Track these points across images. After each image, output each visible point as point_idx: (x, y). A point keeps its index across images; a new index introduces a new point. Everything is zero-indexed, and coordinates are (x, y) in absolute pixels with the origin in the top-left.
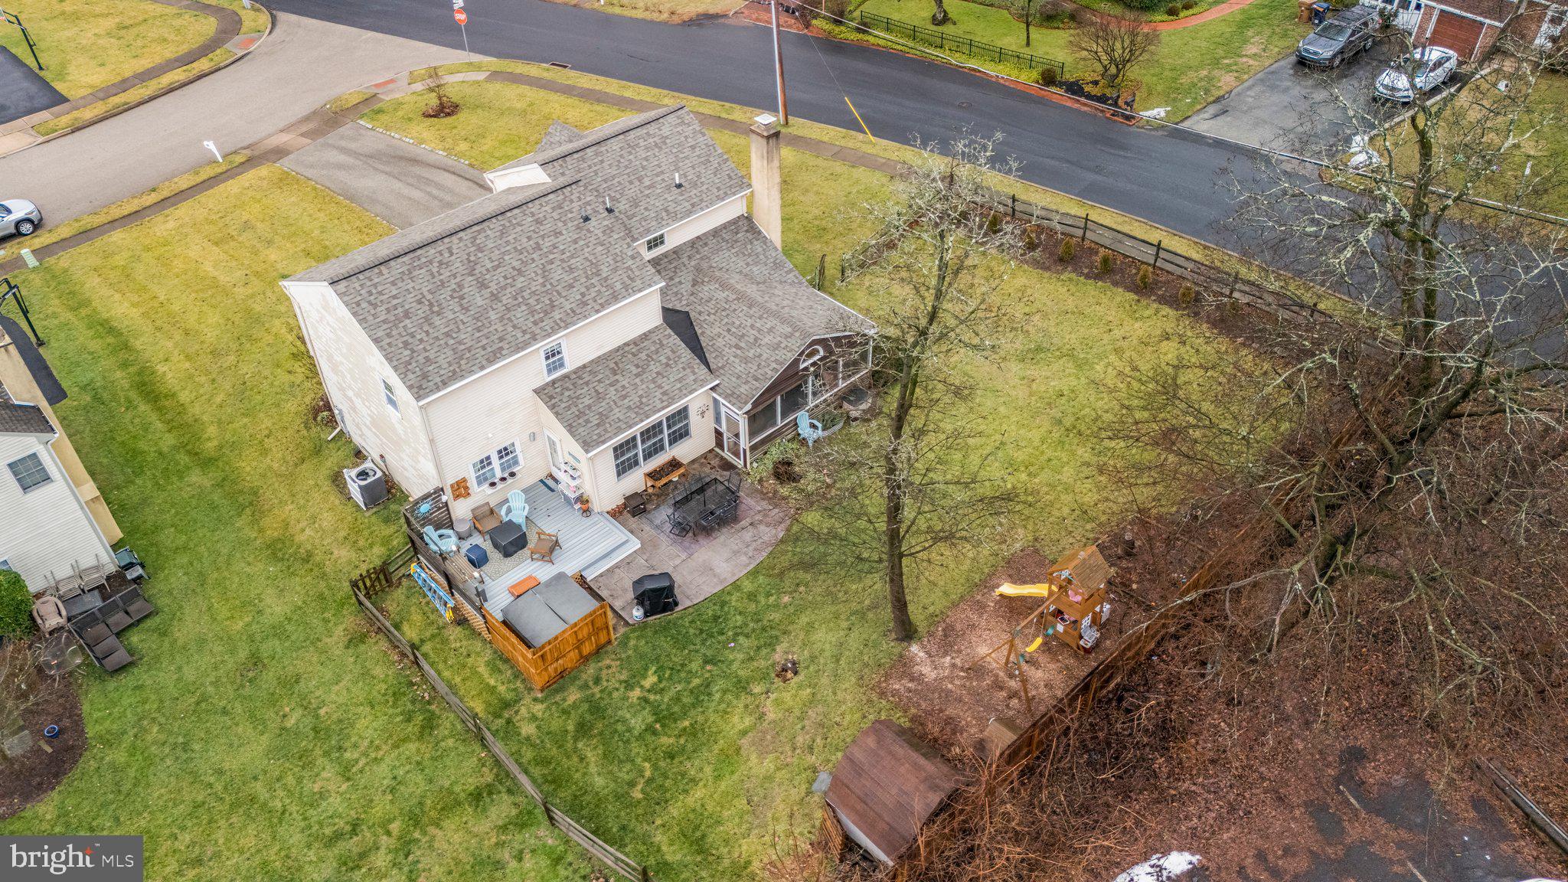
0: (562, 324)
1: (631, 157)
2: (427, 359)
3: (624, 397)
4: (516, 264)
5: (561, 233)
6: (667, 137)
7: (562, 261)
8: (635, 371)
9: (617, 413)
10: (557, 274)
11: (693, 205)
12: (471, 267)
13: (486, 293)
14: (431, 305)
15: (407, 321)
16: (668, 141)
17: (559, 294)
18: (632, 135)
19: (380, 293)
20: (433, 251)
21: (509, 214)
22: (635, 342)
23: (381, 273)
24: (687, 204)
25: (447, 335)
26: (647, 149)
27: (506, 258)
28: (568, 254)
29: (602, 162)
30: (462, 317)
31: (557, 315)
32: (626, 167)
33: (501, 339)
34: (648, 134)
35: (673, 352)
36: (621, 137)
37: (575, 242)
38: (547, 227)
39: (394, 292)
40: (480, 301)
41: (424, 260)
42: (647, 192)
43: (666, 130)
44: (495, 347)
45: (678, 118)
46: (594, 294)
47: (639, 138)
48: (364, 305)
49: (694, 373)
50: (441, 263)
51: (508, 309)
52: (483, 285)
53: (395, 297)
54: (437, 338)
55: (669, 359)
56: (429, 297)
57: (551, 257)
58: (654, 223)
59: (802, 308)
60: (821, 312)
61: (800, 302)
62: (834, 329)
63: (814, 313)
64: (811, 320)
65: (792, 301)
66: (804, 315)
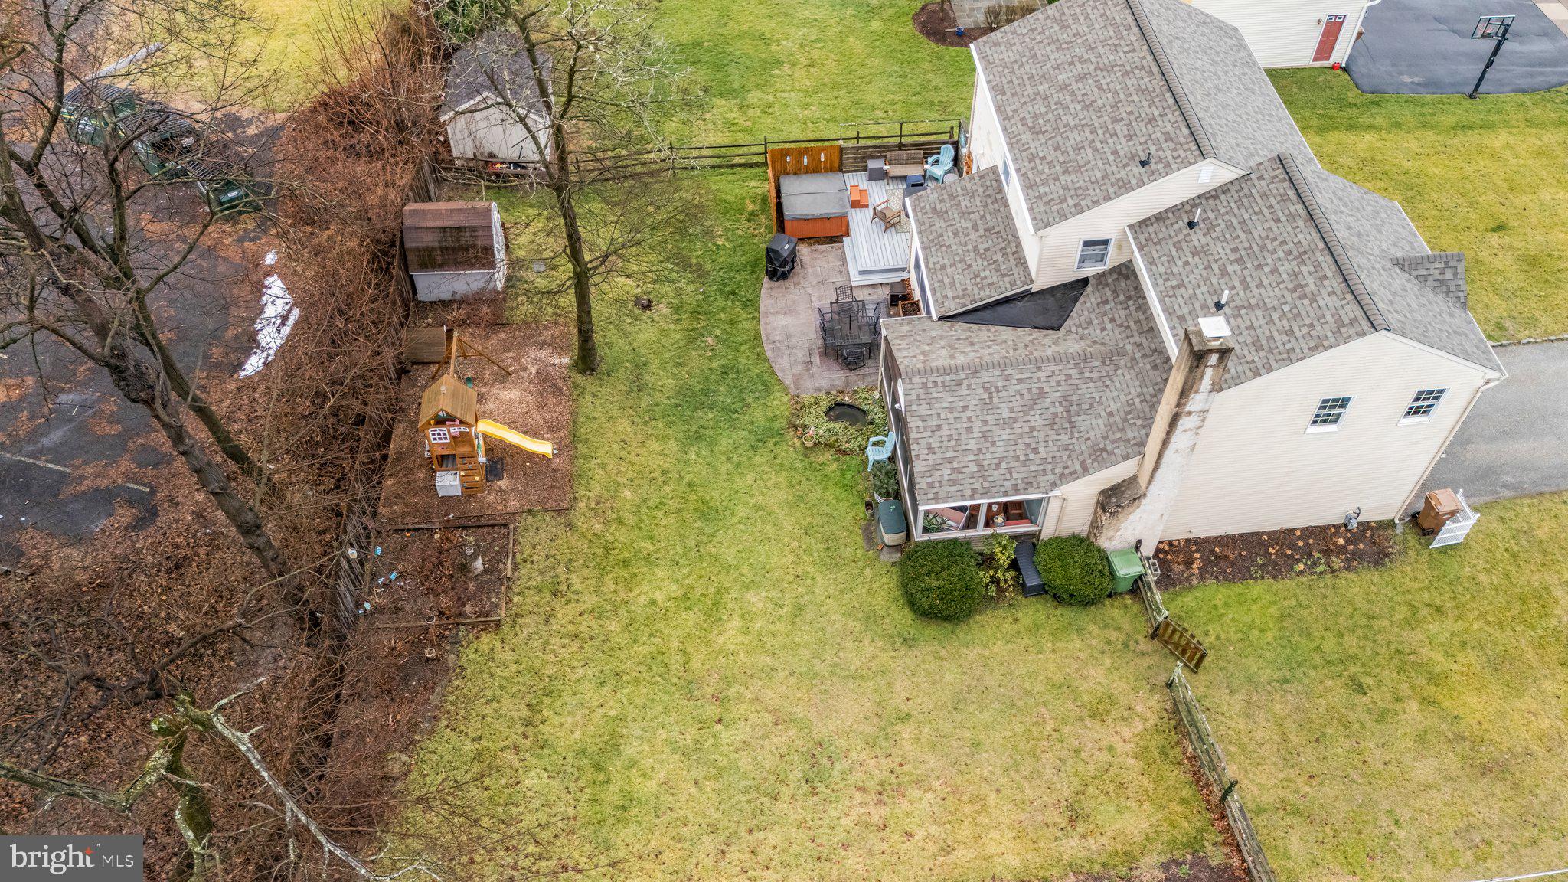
1: (1281, 254)
2: (1013, 44)
5: (1129, 140)
6: (1314, 301)
7: (1093, 141)
9: (938, 225)
10: (1076, 138)
11: (1181, 317)
13: (1071, 81)
14: (1070, 43)
15: (1057, 28)
16: (1306, 302)
17: (1051, 138)
18: (1325, 259)
19: (1095, 8)
20: (1134, 38)
21: (1168, 95)
22: (1018, 253)
23: (1116, 5)
24: (1185, 311)
25: (1033, 57)
26: (1296, 275)
27: (1110, 95)
28: (1099, 147)
29: (1278, 221)
32: (1263, 247)
34: (1324, 278)
35: (991, 283)
36: (1321, 245)
37: (1114, 153)
38: (1142, 128)
39: (1092, 17)
40: (1062, 77)
41: (1125, 33)
42: (1215, 267)
43: (1325, 300)
47: (1317, 266)
49: (954, 298)
50: (1118, 45)
51: (1046, 99)
52: (1081, 78)
53: (1087, 17)
54: (1032, 49)
55: (984, 278)
56: (1079, 41)
57: (1100, 132)
58: (1162, 269)
59: (985, 423)
60: (972, 445)
61: (1005, 435)
62: (920, 424)
63: (969, 430)
64: (945, 405)
65: (1009, 423)
66: (965, 408)
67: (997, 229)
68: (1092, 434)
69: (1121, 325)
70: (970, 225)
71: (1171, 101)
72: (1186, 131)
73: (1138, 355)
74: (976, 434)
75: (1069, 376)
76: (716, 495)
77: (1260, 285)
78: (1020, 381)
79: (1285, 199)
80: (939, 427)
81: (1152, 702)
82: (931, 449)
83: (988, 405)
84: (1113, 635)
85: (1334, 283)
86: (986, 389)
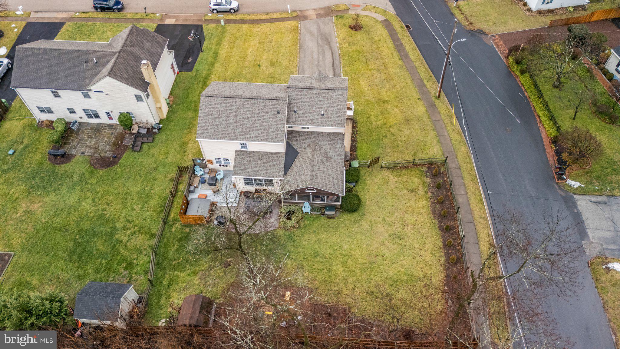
0: (246, 139)
1: (316, 98)
2: (207, 129)
3: (255, 167)
4: (249, 115)
5: (268, 113)
6: (333, 97)
7: (262, 121)
8: (265, 161)
9: (249, 170)
10: (257, 125)
11: (321, 123)
12: (238, 109)
13: (235, 119)
14: (219, 115)
15: (210, 116)
16: (332, 99)
17: (253, 130)
18: (323, 91)
19: (210, 105)
20: (231, 100)
21: (259, 100)
22: (272, 153)
23: (214, 100)
24: (320, 122)
25: (217, 125)
26: (324, 98)
27: (248, 112)
28: (265, 120)
29: (306, 95)
30: (224, 123)
31: (247, 136)
32: (312, 101)
33: (228, 134)
34: (328, 93)
35: (280, 163)
36: (319, 90)
37: (270, 118)
38: (266, 109)
39: (214, 107)
40: (231, 121)
41: (227, 101)
42: (311, 112)
43: (334, 95)
44: (225, 135)
45: (342, 92)
46: (262, 136)
47: (324, 93)
48: (204, 106)
49: (279, 172)
50: (231, 105)
51: (237, 127)
52: (236, 117)
53: (213, 108)
54: (213, 125)
55: (276, 164)
56: (221, 112)
57: (260, 119)
58: (305, 122)
59: (326, 174)
60: (331, 179)
61: (330, 172)
62: (325, 187)
63: (328, 178)
64: (321, 180)
65: (327, 170)
66: (322, 177)
67: (261, 156)
68: (334, 155)
69: (306, 139)
70: (254, 162)
71: (262, 100)
72: (275, 101)
73: (317, 138)
74: (329, 177)
75: (318, 153)
76: (309, 252)
77: (322, 105)
78: (318, 163)
79: (301, 92)
80: (326, 184)
81: (385, 172)
82: (331, 187)
83: (322, 172)
84: (367, 174)
85: (330, 92)
86: (318, 171)
